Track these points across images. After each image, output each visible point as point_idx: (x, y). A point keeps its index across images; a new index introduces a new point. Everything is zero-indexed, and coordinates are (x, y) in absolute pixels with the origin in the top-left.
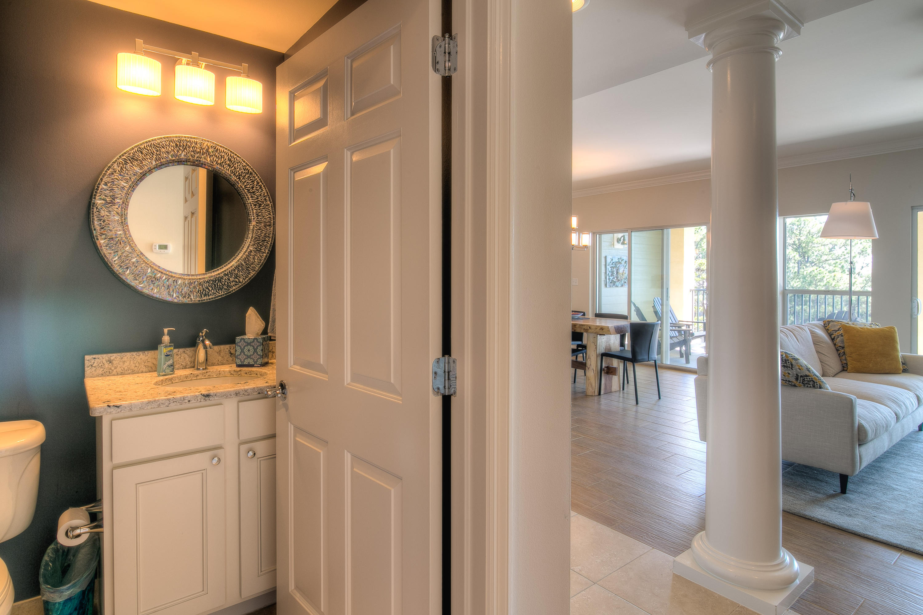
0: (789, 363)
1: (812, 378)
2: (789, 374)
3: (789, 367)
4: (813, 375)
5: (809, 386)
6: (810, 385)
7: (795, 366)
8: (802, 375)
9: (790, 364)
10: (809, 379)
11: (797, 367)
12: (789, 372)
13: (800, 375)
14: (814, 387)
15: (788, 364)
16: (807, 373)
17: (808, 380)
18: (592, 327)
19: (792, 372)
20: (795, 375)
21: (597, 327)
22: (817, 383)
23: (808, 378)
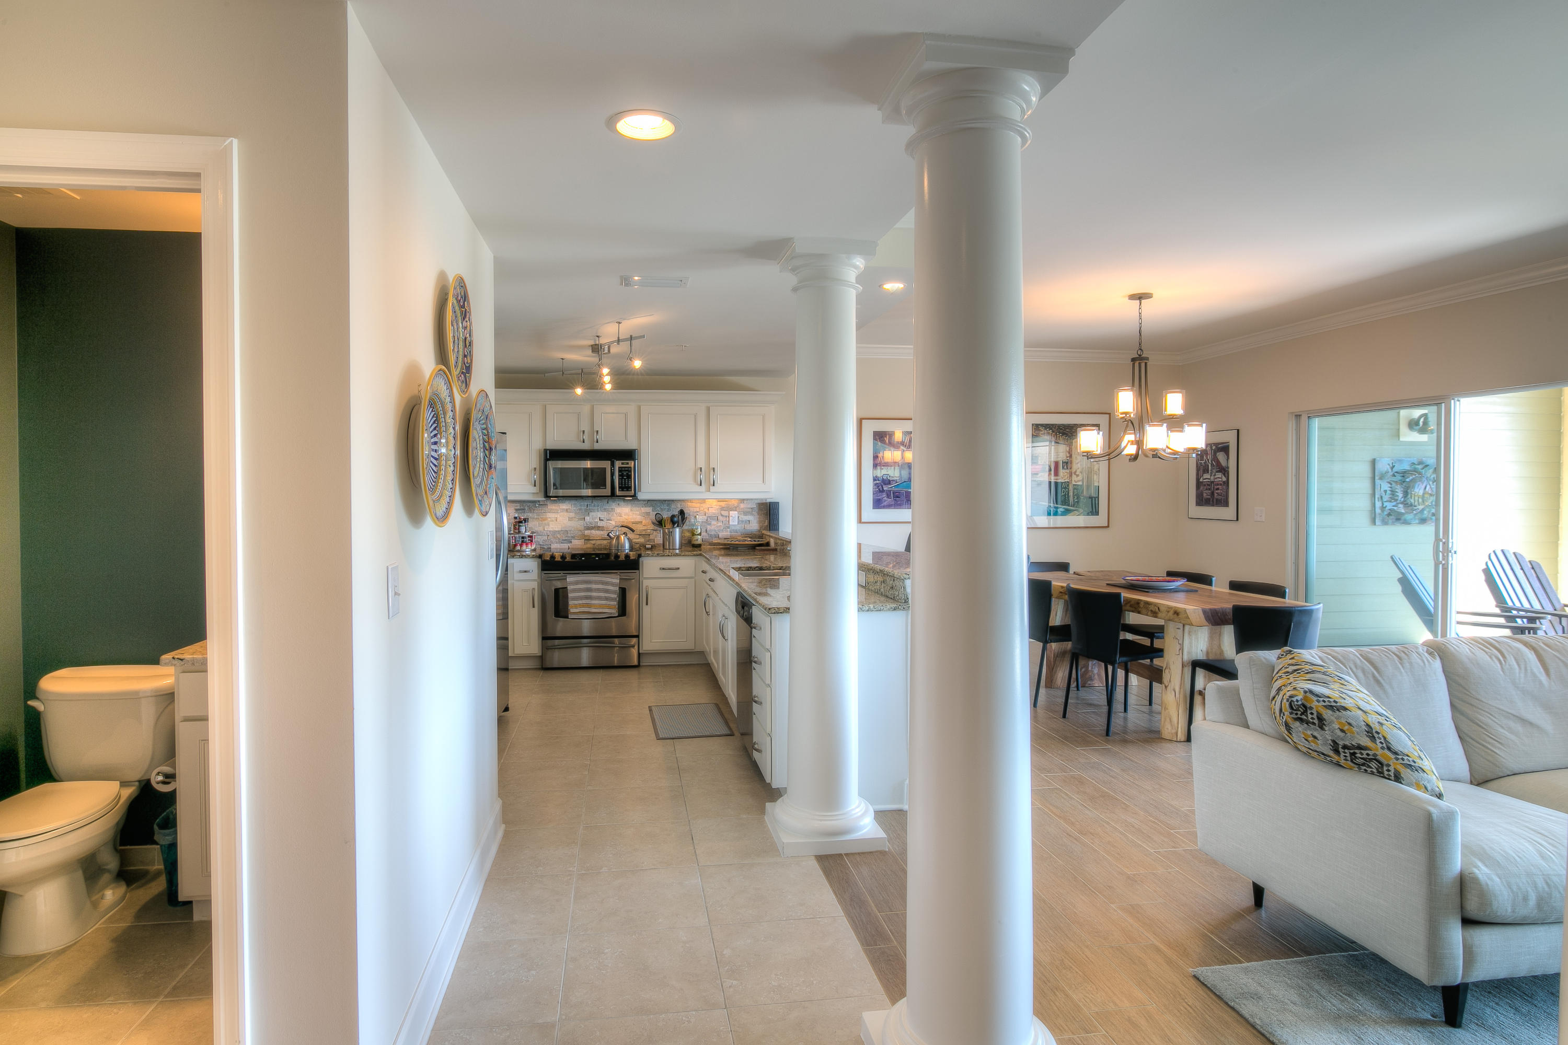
0: (1312, 714)
1: (1375, 755)
2: (1315, 737)
3: (1314, 724)
4: (1382, 748)
5: (1369, 770)
6: (1371, 768)
7: (1332, 722)
8: (1347, 743)
9: (1315, 716)
10: (1368, 755)
11: (1337, 726)
12: (1315, 734)
13: (1341, 743)
14: (1380, 774)
15: (1310, 716)
16: (1365, 741)
17: (1365, 756)
18: (1162, 608)
19: (1321, 736)
20: (1330, 742)
21: (1168, 610)
22: (1388, 765)
23: (1365, 752)
